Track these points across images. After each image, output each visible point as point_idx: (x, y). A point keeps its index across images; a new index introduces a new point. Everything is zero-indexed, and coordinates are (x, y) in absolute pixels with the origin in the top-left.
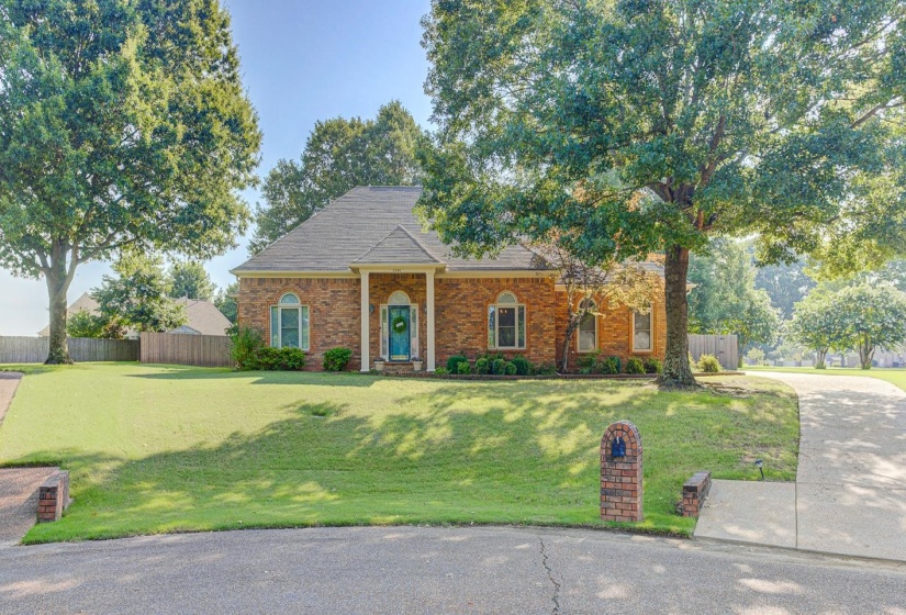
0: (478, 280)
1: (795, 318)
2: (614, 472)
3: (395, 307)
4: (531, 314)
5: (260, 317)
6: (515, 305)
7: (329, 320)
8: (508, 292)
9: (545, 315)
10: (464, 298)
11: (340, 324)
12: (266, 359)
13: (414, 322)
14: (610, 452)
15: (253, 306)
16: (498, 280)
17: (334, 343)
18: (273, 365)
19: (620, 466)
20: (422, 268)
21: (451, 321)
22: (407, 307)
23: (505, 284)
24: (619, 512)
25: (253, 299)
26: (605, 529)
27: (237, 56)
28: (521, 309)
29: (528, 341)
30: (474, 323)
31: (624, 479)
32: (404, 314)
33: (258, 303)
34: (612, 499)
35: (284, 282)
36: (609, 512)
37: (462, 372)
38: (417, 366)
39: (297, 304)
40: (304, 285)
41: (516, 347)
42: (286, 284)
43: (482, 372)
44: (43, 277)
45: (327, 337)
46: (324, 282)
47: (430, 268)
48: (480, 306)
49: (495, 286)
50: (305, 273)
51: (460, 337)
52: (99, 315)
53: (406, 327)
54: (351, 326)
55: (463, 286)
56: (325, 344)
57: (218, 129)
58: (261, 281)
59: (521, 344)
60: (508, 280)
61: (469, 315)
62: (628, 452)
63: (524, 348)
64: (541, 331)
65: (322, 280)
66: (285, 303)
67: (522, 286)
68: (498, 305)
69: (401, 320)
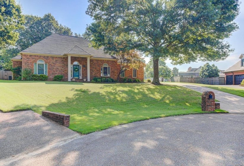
0: (98, 60)
1: (149, 72)
2: (209, 102)
3: (75, 65)
4: (111, 69)
6: (107, 66)
7: (54, 67)
8: (105, 63)
9: (115, 69)
10: (95, 64)
11: (58, 69)
12: (35, 78)
13: (81, 69)
14: (209, 97)
15: (28, 62)
16: (103, 60)
17: (56, 74)
18: (37, 79)
19: (211, 100)
20: (86, 56)
22: (79, 65)
23: (105, 61)
24: (211, 109)
25: (28, 61)
26: (210, 113)
28: (109, 67)
29: (111, 74)
30: (97, 70)
31: (212, 103)
33: (30, 62)
34: (209, 107)
35: (39, 57)
36: (208, 110)
37: (99, 81)
38: (85, 80)
39: (44, 63)
40: (46, 58)
41: (108, 76)
42: (40, 57)
43: (104, 81)
45: (54, 72)
46: (53, 58)
47: (89, 56)
48: (99, 66)
49: (103, 62)
50: (46, 55)
51: (94, 73)
53: (78, 70)
54: (61, 69)
55: (94, 61)
56: (53, 74)
57: (14, 11)
58: (30, 56)
60: (106, 61)
61: (96, 68)
62: (213, 97)
63: (110, 76)
64: (114, 72)
65: (52, 57)
66: (39, 62)
67: (109, 62)
68: (103, 66)
69: (77, 68)
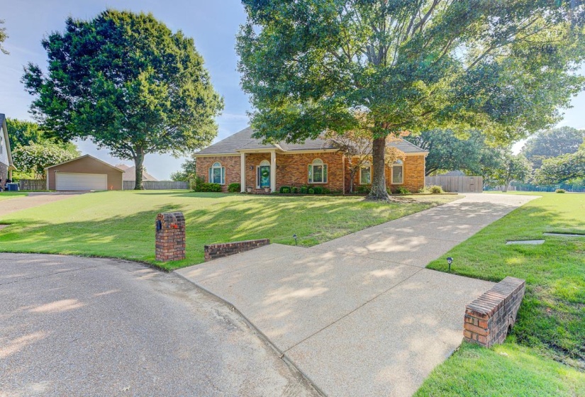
0: (303, 154)
3: (263, 167)
4: (329, 168)
5: (204, 172)
6: (322, 164)
7: (233, 172)
8: (318, 159)
9: (337, 168)
10: (296, 162)
15: (202, 168)
16: (313, 154)
17: (235, 181)
20: (268, 150)
21: (289, 172)
22: (269, 167)
23: (316, 155)
24: (160, 256)
25: (201, 165)
27: (209, 75)
28: (325, 166)
29: (329, 179)
30: (301, 173)
31: (161, 241)
32: (267, 169)
33: (204, 167)
34: (158, 250)
35: (214, 158)
37: (285, 193)
38: (266, 190)
39: (221, 167)
40: (223, 159)
41: (323, 182)
43: (294, 193)
44: (134, 160)
45: (232, 179)
46: (231, 158)
47: (272, 150)
48: (303, 165)
49: (312, 157)
50: (223, 155)
51: (294, 178)
52: (185, 173)
53: (269, 174)
55: (295, 157)
56: (230, 182)
58: (205, 158)
59: (325, 181)
60: (318, 154)
61: (298, 169)
63: (326, 183)
64: (335, 175)
66: (215, 166)
67: (325, 156)
68: (313, 165)
69: (266, 171)
